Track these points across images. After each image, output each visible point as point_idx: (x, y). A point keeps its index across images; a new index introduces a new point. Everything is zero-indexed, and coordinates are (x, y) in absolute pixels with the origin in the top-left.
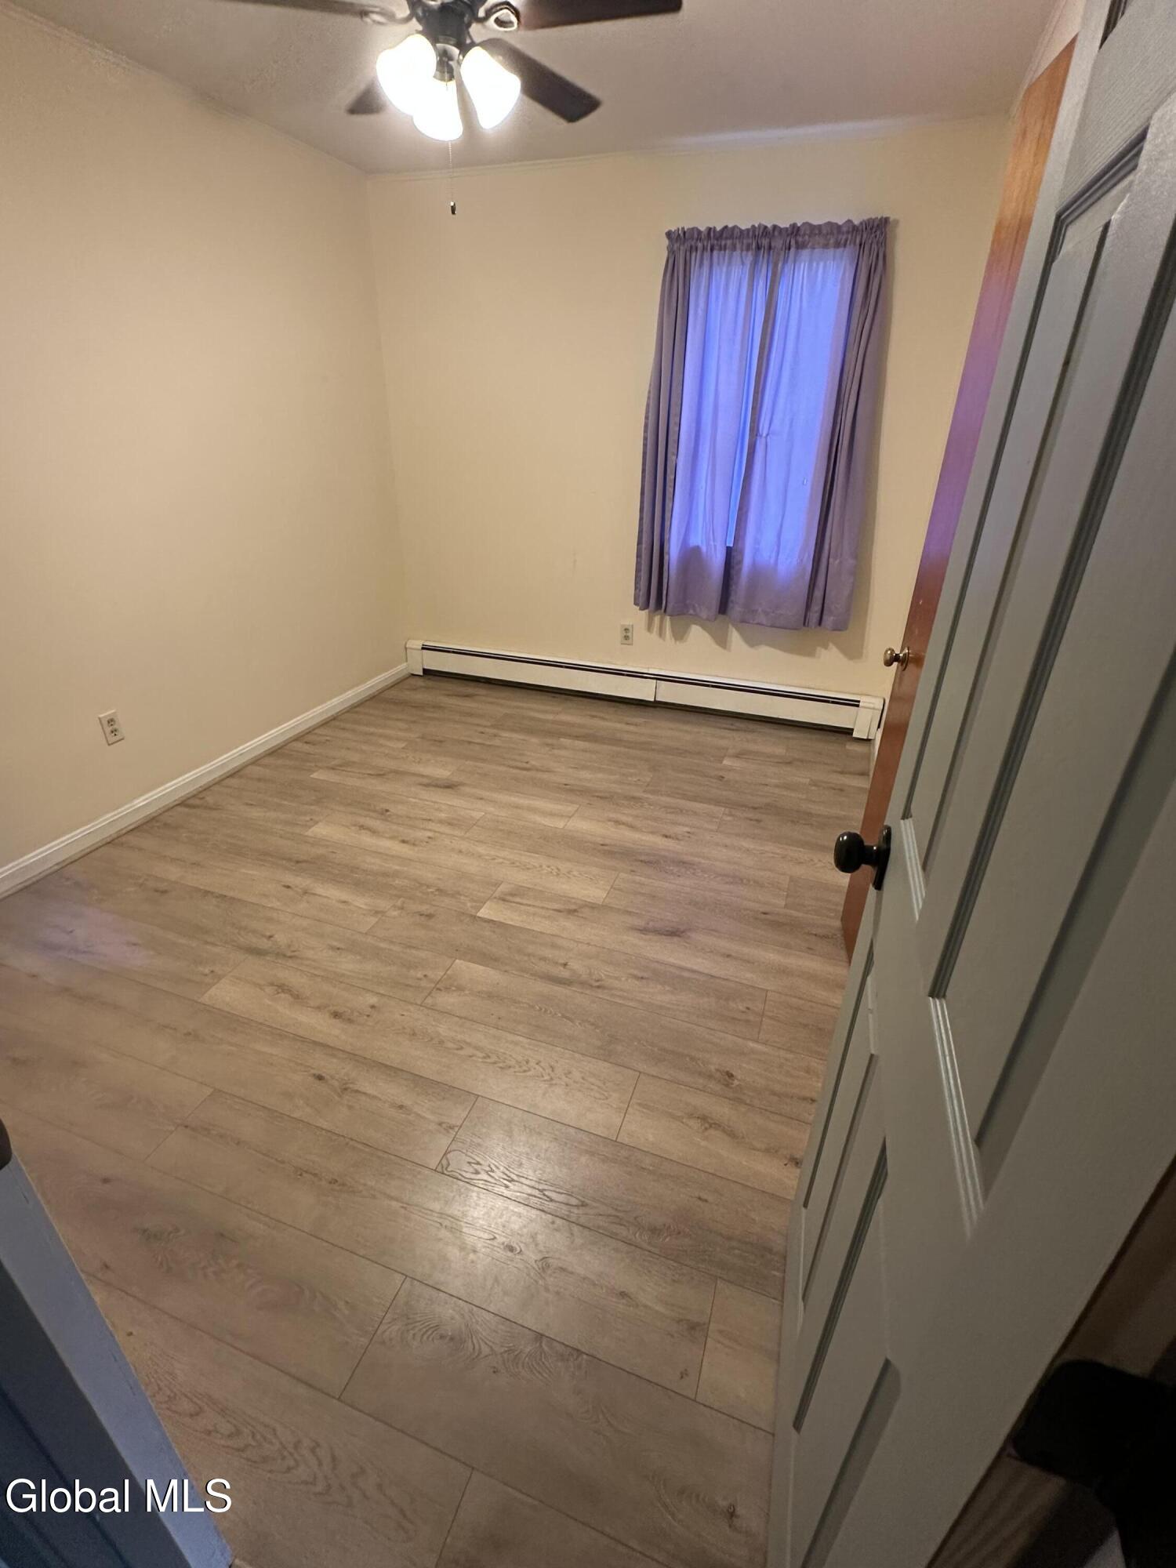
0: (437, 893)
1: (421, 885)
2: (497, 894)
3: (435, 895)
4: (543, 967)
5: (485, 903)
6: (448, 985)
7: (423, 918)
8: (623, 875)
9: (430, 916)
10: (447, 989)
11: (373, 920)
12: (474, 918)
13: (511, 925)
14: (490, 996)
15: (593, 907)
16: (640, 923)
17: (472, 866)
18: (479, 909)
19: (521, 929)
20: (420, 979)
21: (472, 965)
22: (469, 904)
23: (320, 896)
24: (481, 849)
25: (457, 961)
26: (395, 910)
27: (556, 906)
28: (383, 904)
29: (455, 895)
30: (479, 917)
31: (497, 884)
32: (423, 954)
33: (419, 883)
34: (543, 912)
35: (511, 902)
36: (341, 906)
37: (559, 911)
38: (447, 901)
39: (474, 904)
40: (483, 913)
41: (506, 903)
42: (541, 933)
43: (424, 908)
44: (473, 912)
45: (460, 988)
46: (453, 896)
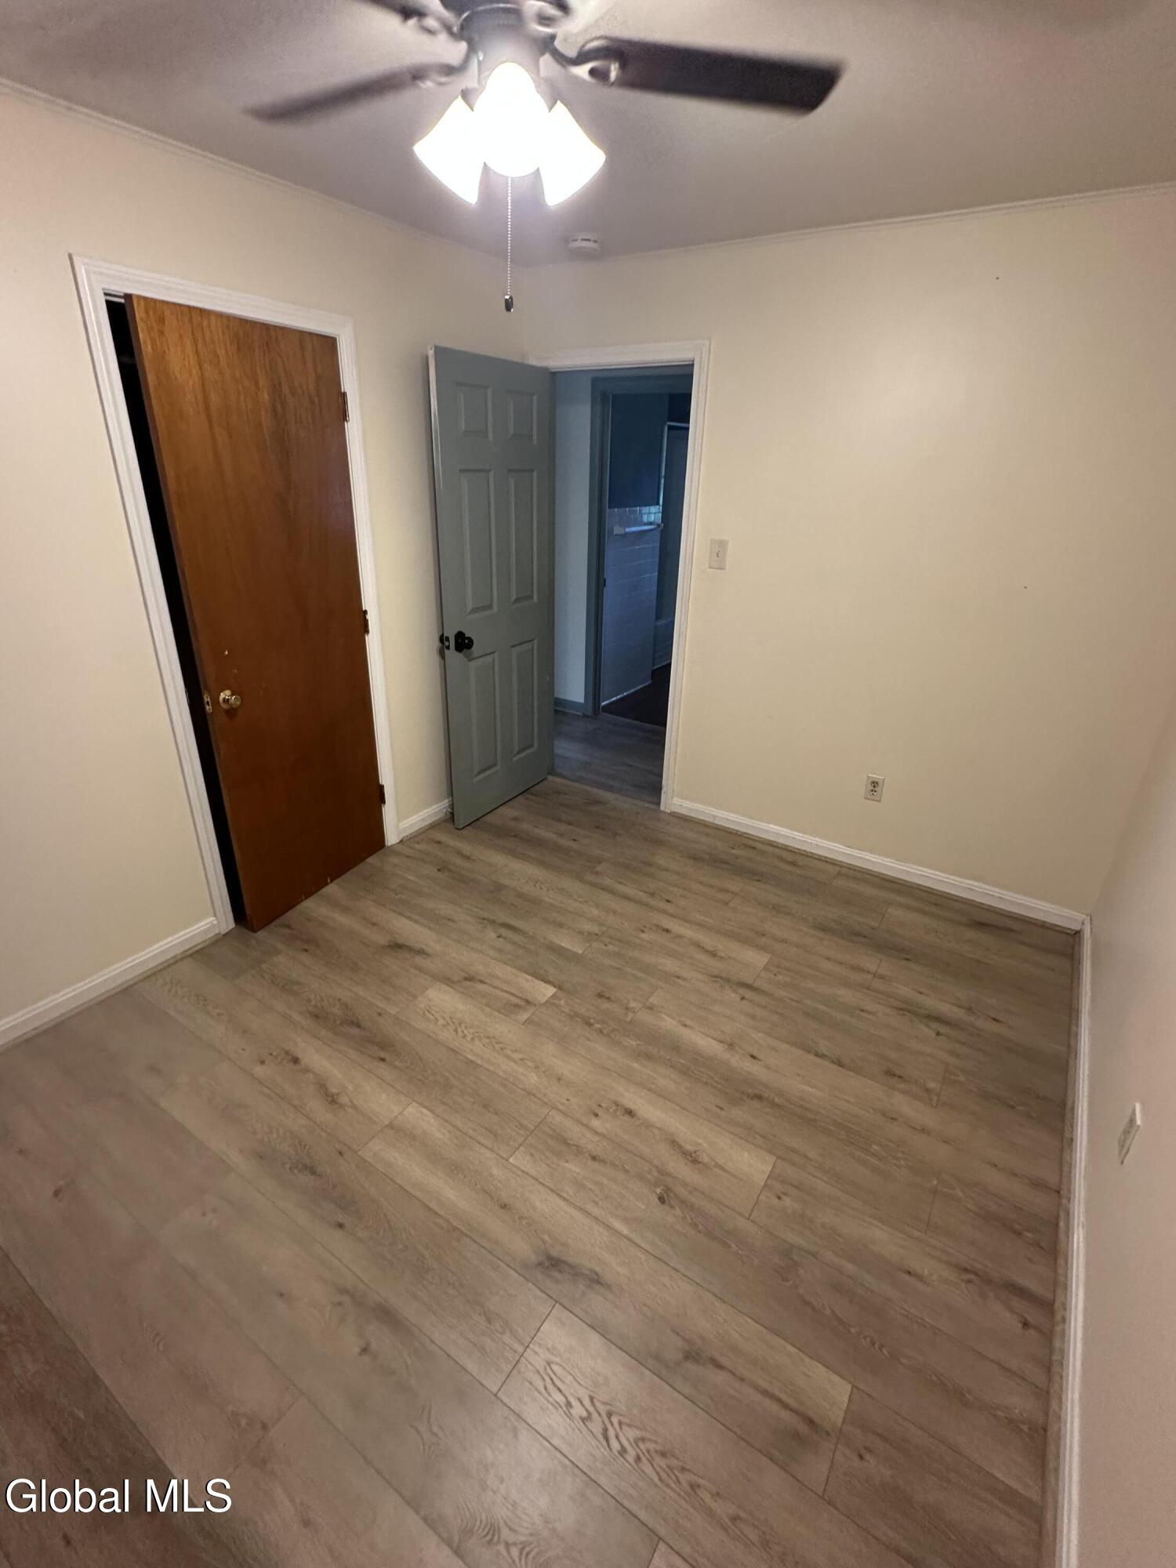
0: (592, 1021)
1: (608, 1035)
2: (532, 1010)
3: (594, 1018)
4: (516, 938)
5: (547, 1001)
6: (590, 937)
7: (607, 995)
8: (393, 1010)
9: (600, 996)
10: (590, 934)
11: (653, 1000)
12: (560, 988)
13: (529, 975)
14: (561, 925)
15: (448, 981)
16: (419, 960)
17: (549, 1053)
18: (554, 996)
19: (521, 969)
20: (609, 943)
21: (570, 948)
22: (562, 1002)
23: (715, 1039)
24: (533, 1079)
25: (580, 952)
26: (633, 1008)
27: (480, 987)
28: (646, 1017)
29: (573, 1016)
30: (555, 987)
31: (529, 1021)
32: (607, 962)
33: (610, 1037)
34: (496, 983)
35: (520, 998)
36: (688, 1022)
37: (482, 982)
38: (583, 1011)
39: (557, 1002)
40: (551, 991)
41: (525, 997)
42: (506, 964)
43: (605, 1005)
44: (560, 993)
45: (581, 933)
46: (577, 1015)
